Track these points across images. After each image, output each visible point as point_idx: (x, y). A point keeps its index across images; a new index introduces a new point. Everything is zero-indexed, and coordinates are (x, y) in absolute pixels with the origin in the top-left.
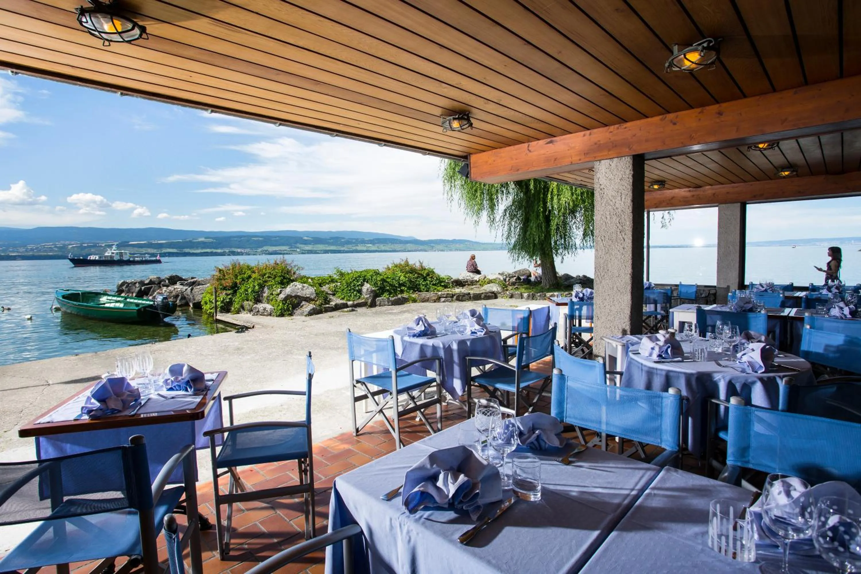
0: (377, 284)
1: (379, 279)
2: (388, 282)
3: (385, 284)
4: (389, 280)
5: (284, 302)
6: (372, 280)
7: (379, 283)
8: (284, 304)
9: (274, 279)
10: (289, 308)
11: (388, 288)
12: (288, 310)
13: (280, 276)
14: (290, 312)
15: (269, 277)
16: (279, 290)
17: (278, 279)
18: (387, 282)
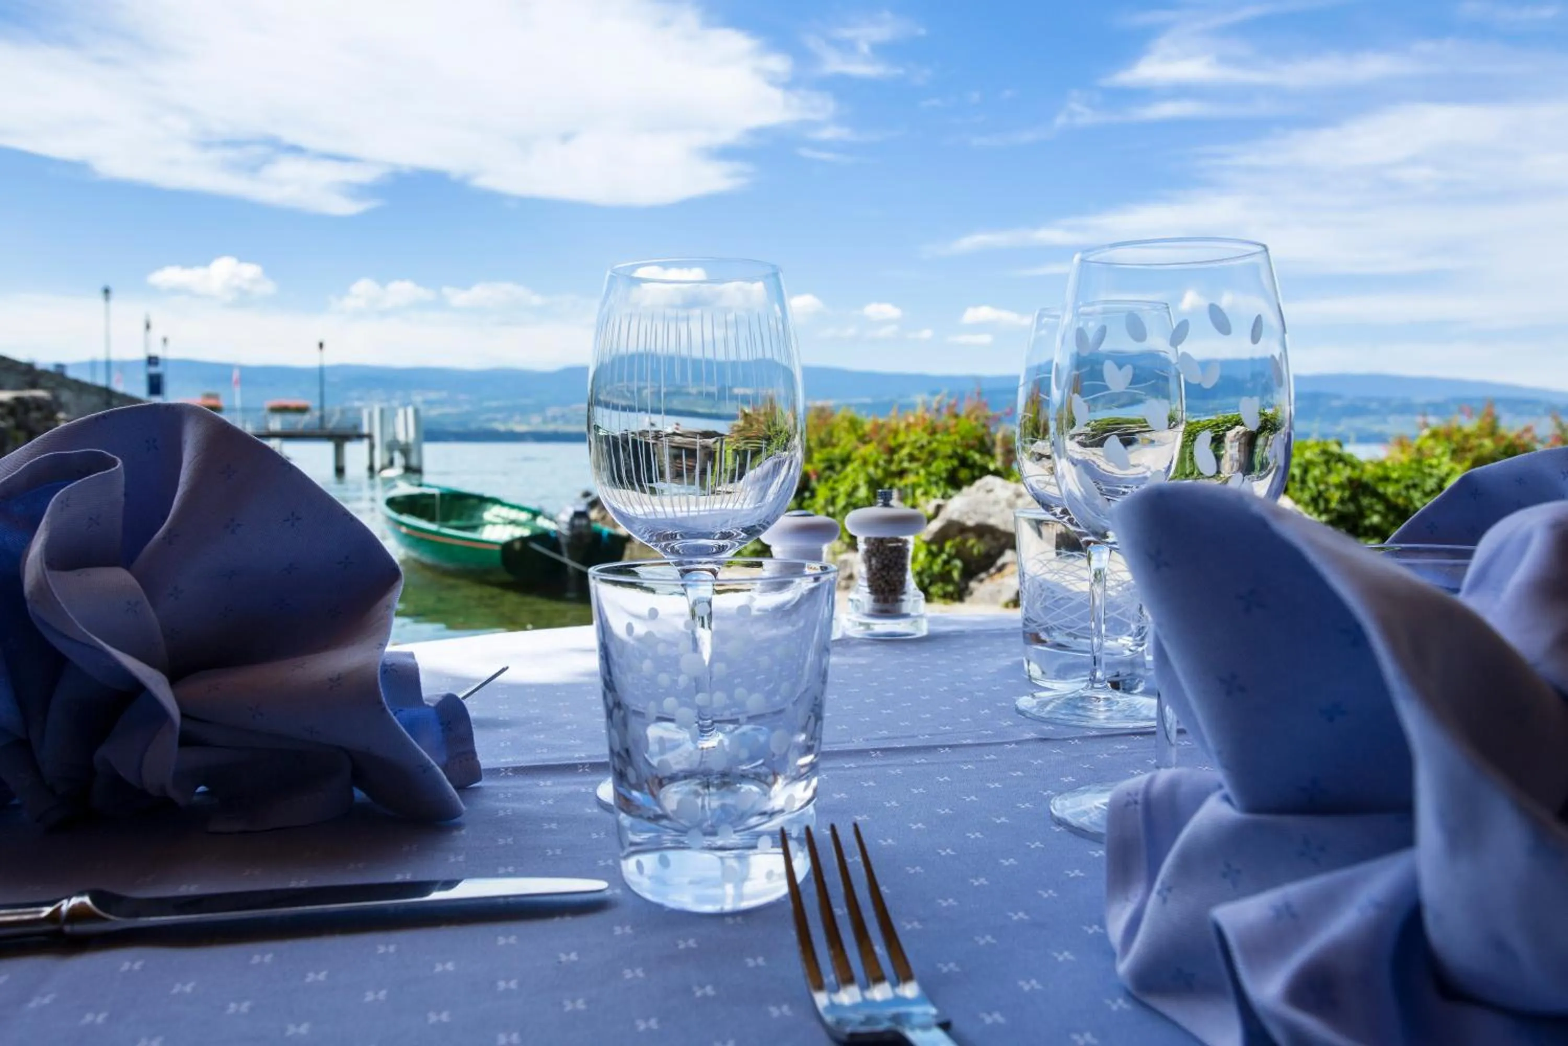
0: (1327, 501)
1: (1334, 479)
2: (1382, 498)
3: (1365, 501)
4: (1390, 490)
5: (934, 548)
6: (1303, 481)
7: (1335, 496)
8: (932, 555)
9: (927, 465)
10: (949, 573)
11: (1376, 519)
12: (945, 577)
13: (951, 457)
14: (950, 588)
15: (912, 458)
16: (934, 503)
17: (941, 466)
18: (1375, 494)
